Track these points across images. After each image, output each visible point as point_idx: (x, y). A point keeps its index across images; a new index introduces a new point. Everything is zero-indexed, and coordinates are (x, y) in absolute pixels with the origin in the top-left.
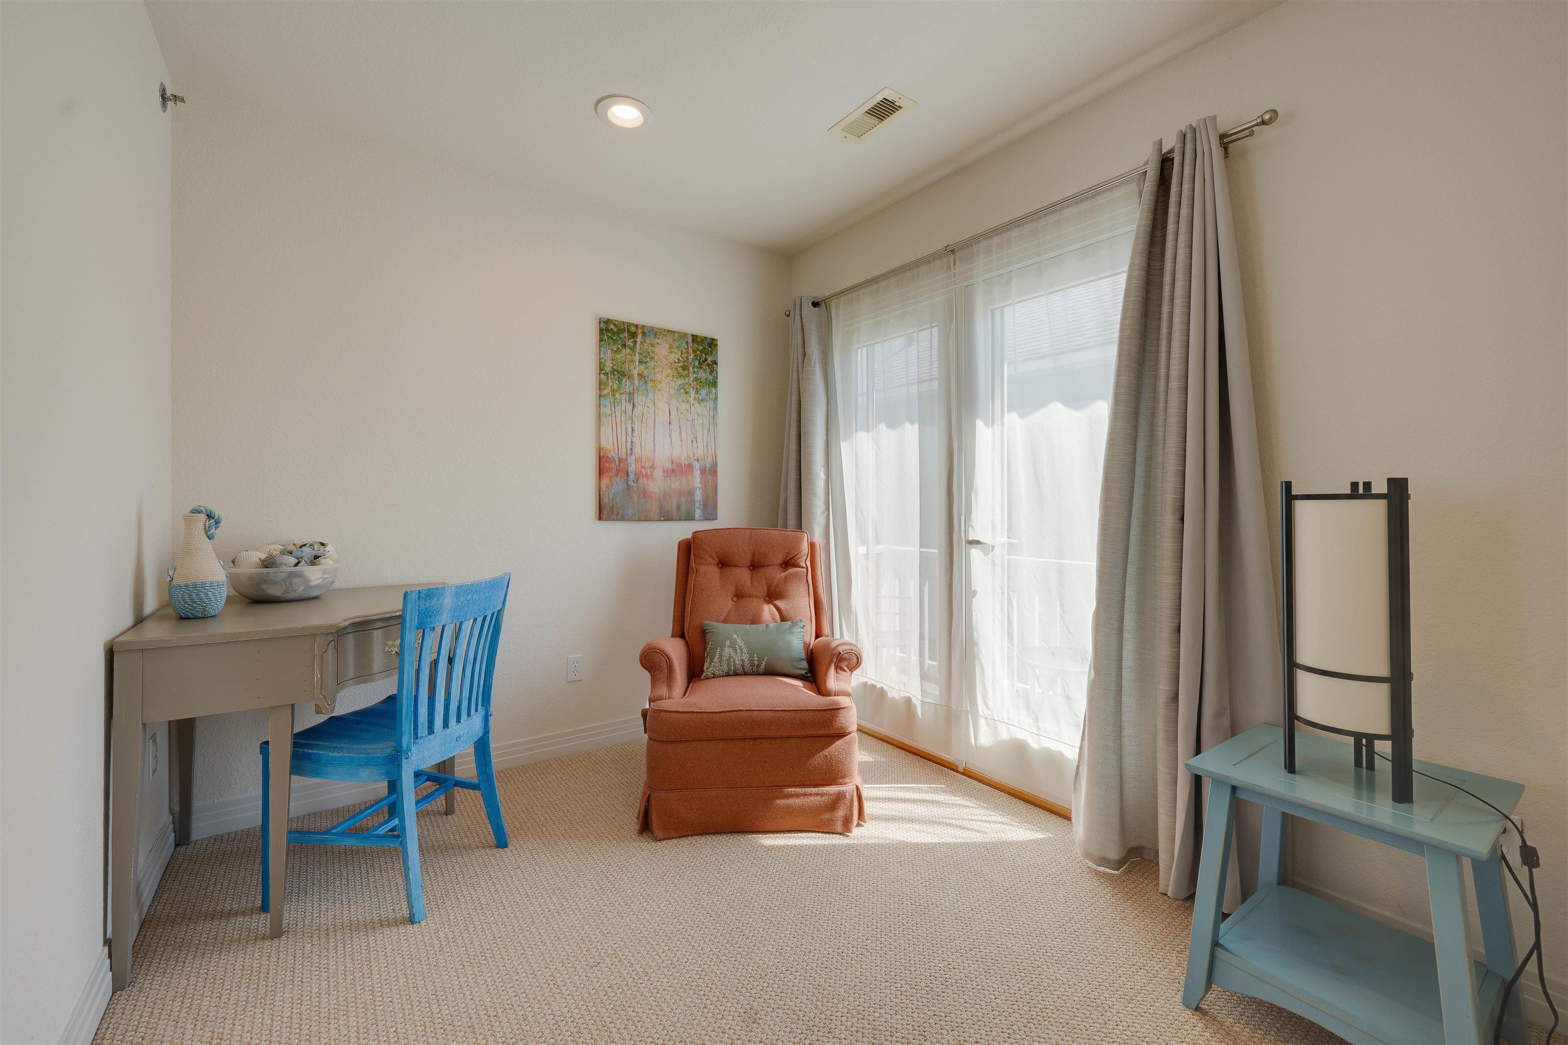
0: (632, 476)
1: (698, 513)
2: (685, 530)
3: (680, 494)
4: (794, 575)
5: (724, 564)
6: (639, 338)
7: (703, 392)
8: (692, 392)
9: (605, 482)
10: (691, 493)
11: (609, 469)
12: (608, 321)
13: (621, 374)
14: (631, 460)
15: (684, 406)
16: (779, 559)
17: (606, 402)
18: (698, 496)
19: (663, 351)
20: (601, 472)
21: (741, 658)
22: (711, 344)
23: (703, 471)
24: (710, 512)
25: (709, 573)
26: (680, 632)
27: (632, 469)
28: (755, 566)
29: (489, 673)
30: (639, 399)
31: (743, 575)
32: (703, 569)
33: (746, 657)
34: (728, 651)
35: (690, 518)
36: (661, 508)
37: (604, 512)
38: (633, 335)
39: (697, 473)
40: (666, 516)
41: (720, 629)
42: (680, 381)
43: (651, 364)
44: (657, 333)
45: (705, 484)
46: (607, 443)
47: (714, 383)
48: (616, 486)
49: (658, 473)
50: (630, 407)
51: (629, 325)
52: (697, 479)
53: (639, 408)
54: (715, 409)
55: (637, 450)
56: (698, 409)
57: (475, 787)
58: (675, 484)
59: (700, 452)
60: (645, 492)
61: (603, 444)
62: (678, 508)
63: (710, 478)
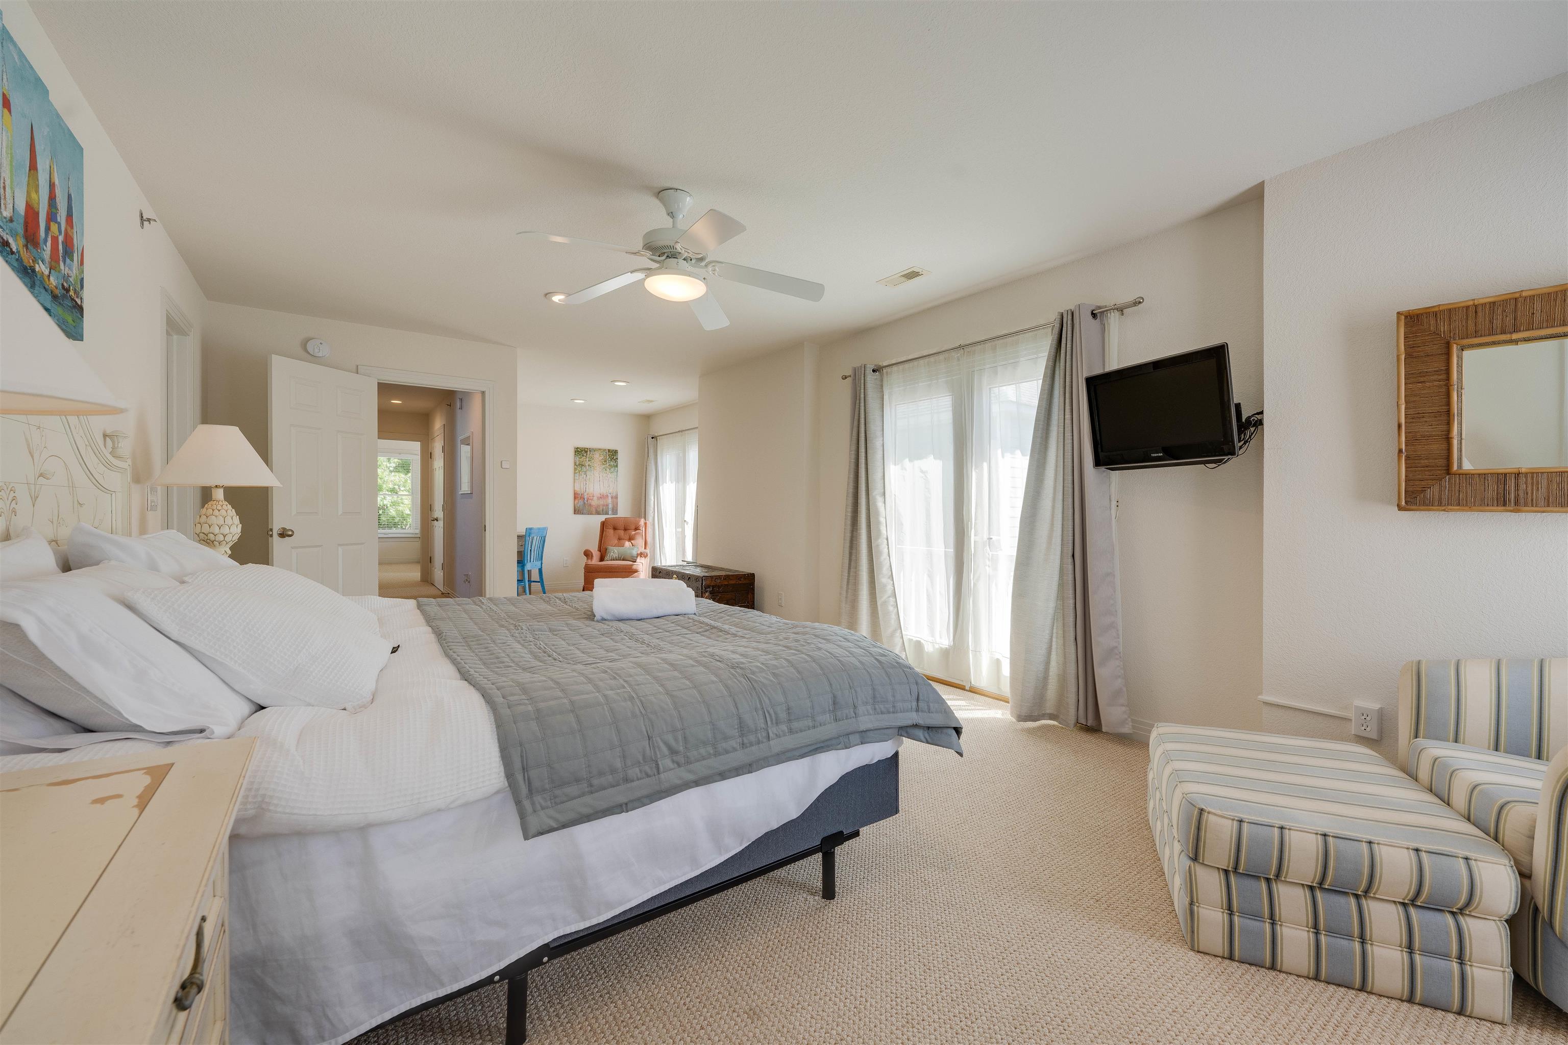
0: (586, 499)
1: (610, 512)
2: (603, 518)
3: (603, 505)
4: (638, 533)
5: (615, 529)
6: (588, 453)
7: (612, 469)
8: (608, 470)
9: (576, 501)
10: (607, 505)
11: (578, 498)
12: (577, 448)
13: (582, 465)
14: (586, 494)
15: (605, 475)
16: (633, 527)
17: (577, 475)
18: (610, 506)
19: (598, 457)
20: (575, 498)
21: (616, 555)
22: (616, 452)
23: (612, 498)
24: (615, 511)
25: (610, 532)
26: (600, 550)
27: (585, 497)
28: (625, 530)
29: (542, 552)
30: (588, 473)
31: (621, 533)
32: (607, 530)
33: (617, 555)
34: (612, 554)
35: (607, 513)
36: (596, 510)
37: (577, 511)
38: (586, 452)
39: (610, 498)
40: (598, 513)
41: (610, 548)
42: (604, 466)
43: (593, 461)
44: (595, 450)
45: (613, 502)
46: (577, 489)
47: (617, 466)
48: (581, 503)
49: (595, 498)
50: (585, 476)
51: (585, 448)
52: (610, 500)
53: (588, 477)
54: (617, 475)
55: (587, 490)
56: (610, 475)
57: (539, 582)
58: (601, 502)
59: (611, 491)
60: (590, 505)
61: (576, 489)
62: (603, 510)
63: (615, 500)
